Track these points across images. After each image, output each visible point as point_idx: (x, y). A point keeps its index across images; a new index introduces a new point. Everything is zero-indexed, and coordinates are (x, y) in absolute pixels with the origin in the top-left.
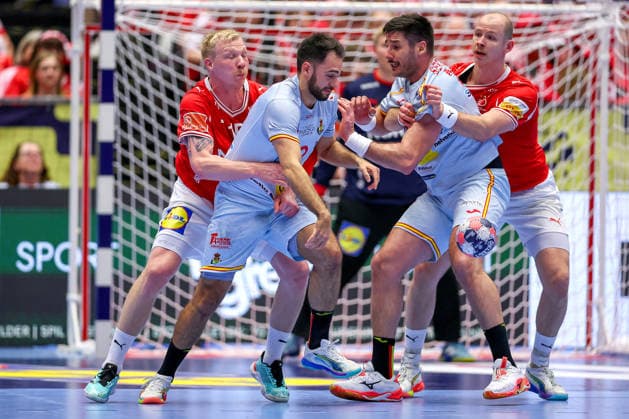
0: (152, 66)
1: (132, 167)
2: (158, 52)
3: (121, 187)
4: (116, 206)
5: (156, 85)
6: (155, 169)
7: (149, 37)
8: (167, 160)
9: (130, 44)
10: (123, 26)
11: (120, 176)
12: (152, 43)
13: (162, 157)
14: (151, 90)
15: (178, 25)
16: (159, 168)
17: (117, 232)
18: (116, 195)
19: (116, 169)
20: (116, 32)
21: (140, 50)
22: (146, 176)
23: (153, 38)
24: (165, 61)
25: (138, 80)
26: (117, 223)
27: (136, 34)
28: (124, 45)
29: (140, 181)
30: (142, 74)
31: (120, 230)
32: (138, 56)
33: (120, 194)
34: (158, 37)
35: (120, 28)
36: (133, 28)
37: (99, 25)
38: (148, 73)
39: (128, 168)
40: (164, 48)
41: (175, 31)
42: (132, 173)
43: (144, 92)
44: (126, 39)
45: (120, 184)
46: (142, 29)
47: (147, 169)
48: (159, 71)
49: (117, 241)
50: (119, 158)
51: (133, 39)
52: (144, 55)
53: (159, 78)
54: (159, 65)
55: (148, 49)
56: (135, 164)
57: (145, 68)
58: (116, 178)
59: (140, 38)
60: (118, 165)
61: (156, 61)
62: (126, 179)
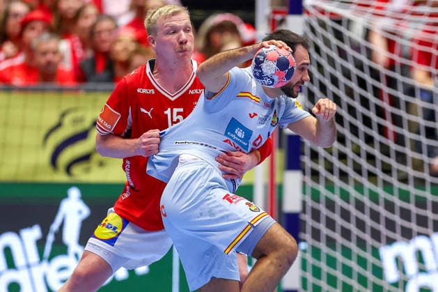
0: (342, 54)
1: (321, 161)
2: (350, 39)
3: (310, 183)
4: (304, 203)
5: (347, 74)
6: (346, 164)
7: (339, 22)
8: (359, 155)
9: (319, 29)
10: (312, 11)
11: (308, 171)
12: (342, 29)
13: (354, 151)
14: (342, 79)
15: (371, 10)
16: (350, 162)
17: (305, 232)
18: (304, 192)
19: (304, 163)
20: (305, 17)
21: (331, 36)
22: (336, 171)
23: (344, 23)
24: (357, 48)
25: (328, 68)
26: (305, 222)
27: (325, 19)
28: (313, 30)
29: (330, 177)
30: (332, 62)
31: (309, 229)
32: (327, 43)
33: (309, 191)
34: (349, 22)
35: (308, 13)
36: (323, 12)
37: (285, 9)
38: (339, 60)
39: (317, 163)
40: (356, 34)
41: (368, 16)
42: (321, 168)
43: (335, 81)
44: (315, 24)
45: (308, 179)
46: (332, 14)
47: (338, 164)
48: (350, 59)
49: (304, 241)
50: (307, 151)
51: (323, 25)
52: (334, 41)
53: (350, 66)
54: (350, 52)
55: (339, 35)
56: (325, 159)
57: (335, 55)
58: (304, 174)
59: (330, 23)
60: (306, 160)
61: (347, 48)
62: (315, 174)
